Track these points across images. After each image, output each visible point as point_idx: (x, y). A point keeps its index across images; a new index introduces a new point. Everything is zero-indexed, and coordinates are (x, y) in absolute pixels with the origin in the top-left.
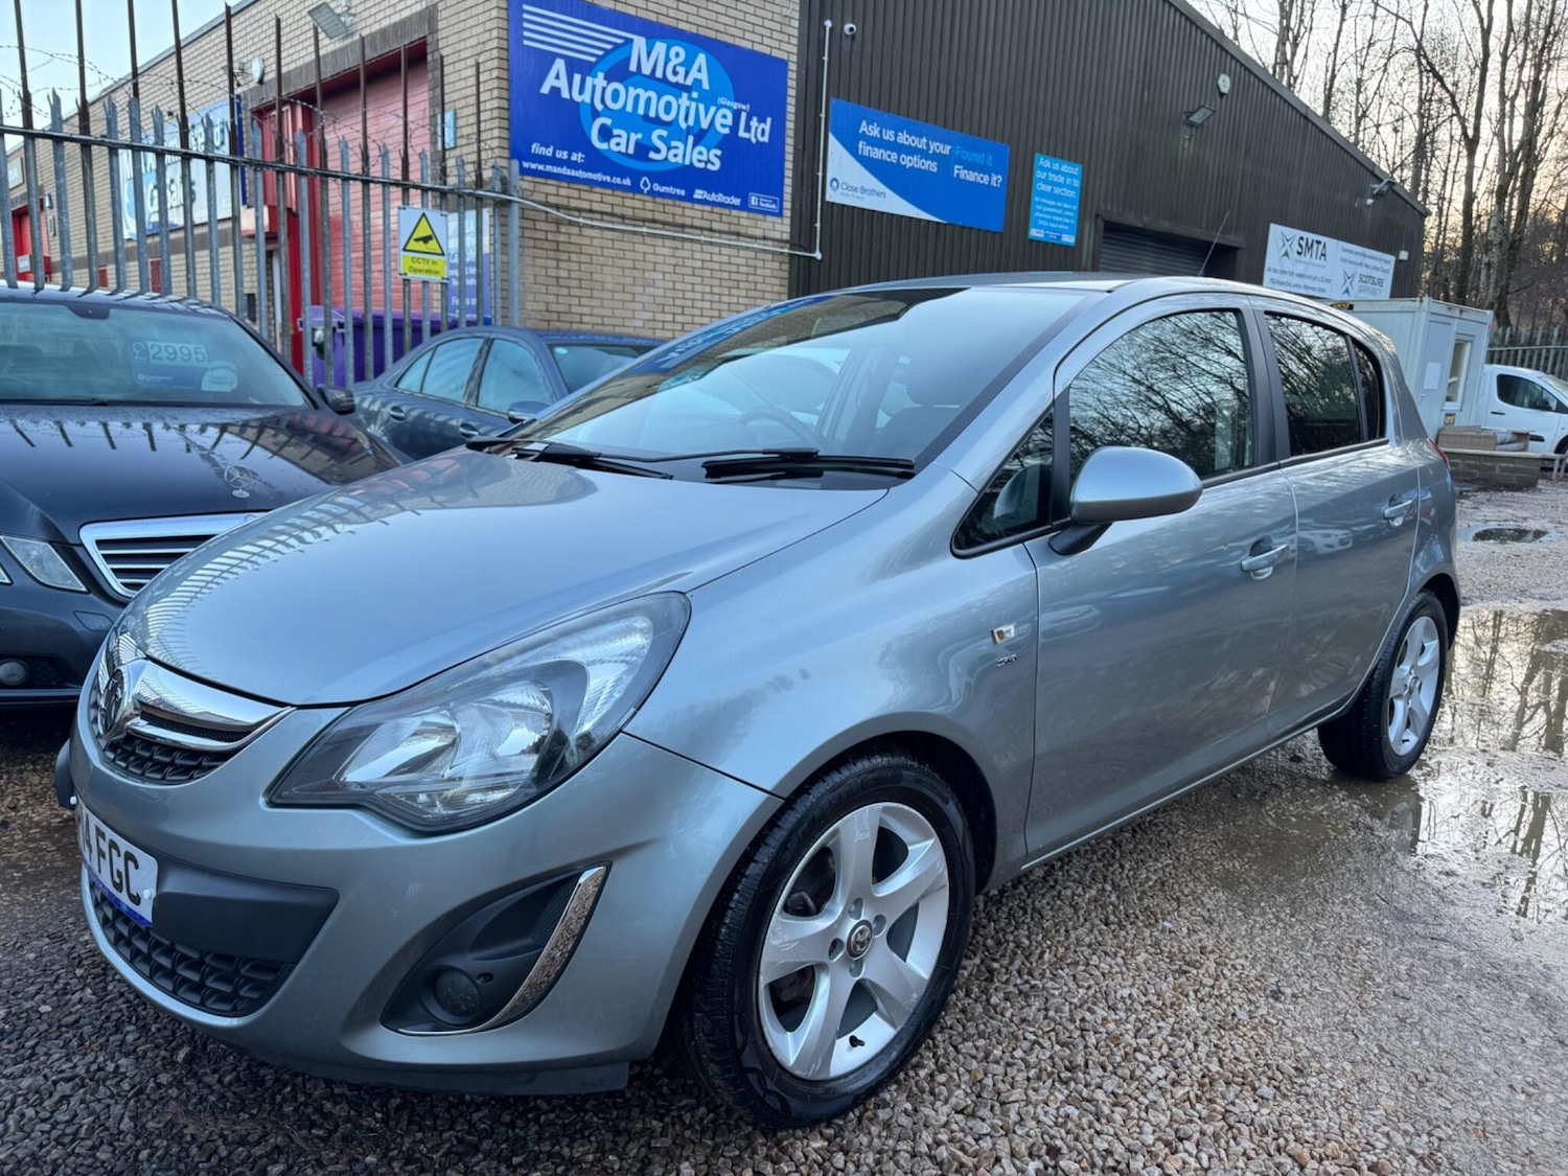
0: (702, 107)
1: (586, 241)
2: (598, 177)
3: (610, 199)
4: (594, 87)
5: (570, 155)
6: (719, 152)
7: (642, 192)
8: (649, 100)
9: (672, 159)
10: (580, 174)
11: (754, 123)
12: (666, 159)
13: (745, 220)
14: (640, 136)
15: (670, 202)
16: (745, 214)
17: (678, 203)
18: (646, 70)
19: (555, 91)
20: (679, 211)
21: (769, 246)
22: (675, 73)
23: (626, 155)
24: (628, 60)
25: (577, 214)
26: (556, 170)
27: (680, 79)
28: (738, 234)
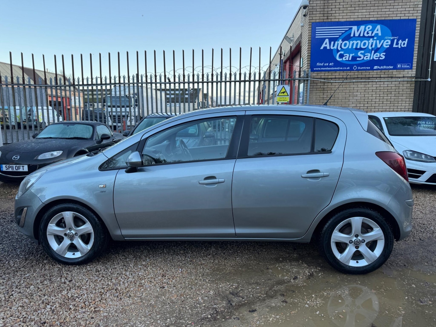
0: (378, 41)
1: (333, 87)
2: (338, 68)
3: (342, 74)
4: (338, 44)
5: (329, 64)
6: (384, 54)
7: (354, 70)
8: (357, 44)
9: (365, 59)
10: (332, 68)
11: (400, 42)
12: (363, 59)
13: (395, 72)
14: (353, 54)
15: (364, 71)
16: (395, 71)
17: (367, 71)
18: (357, 35)
19: (325, 48)
20: (368, 73)
21: (406, 79)
22: (368, 33)
23: (349, 60)
24: (350, 34)
25: (331, 80)
26: (324, 69)
27: (370, 35)
28: (392, 77)
